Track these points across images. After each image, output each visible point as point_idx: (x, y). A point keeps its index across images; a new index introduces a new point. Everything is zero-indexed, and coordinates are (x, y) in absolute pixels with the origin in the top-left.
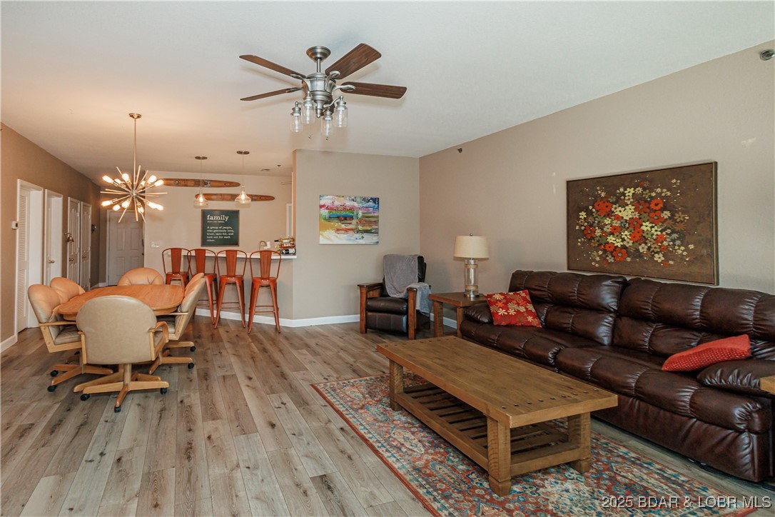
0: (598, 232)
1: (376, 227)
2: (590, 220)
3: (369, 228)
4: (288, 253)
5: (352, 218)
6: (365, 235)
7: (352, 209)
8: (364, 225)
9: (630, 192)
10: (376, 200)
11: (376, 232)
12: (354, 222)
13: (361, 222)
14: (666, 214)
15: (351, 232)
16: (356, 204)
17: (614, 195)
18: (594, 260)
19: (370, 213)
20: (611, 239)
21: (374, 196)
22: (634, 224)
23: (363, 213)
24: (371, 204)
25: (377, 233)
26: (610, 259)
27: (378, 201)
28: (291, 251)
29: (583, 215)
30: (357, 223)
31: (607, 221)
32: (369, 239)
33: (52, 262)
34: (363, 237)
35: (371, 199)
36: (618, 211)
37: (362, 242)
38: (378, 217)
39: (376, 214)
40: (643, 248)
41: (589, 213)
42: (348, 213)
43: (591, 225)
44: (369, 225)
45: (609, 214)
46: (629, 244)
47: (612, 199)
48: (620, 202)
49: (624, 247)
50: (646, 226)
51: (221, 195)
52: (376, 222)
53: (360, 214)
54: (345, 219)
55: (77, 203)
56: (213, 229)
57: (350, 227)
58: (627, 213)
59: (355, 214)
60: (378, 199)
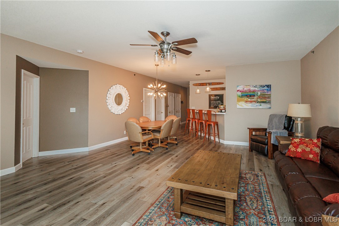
1: (269, 100)
3: (265, 101)
4: (221, 112)
5: (254, 96)
6: (262, 104)
7: (254, 91)
8: (261, 99)
10: (269, 86)
11: (269, 102)
12: (255, 97)
13: (259, 97)
15: (254, 103)
16: (256, 89)
19: (266, 93)
23: (260, 93)
24: (266, 88)
25: (270, 103)
27: (270, 88)
28: (223, 111)
30: (257, 98)
32: (264, 106)
33: (162, 113)
34: (261, 105)
35: (266, 85)
37: (260, 107)
38: (270, 94)
39: (269, 93)
42: (252, 93)
44: (265, 99)
51: (216, 88)
52: (269, 97)
53: (259, 93)
54: (251, 96)
55: (173, 94)
56: (213, 102)
57: (253, 100)
59: (256, 93)
60: (270, 85)
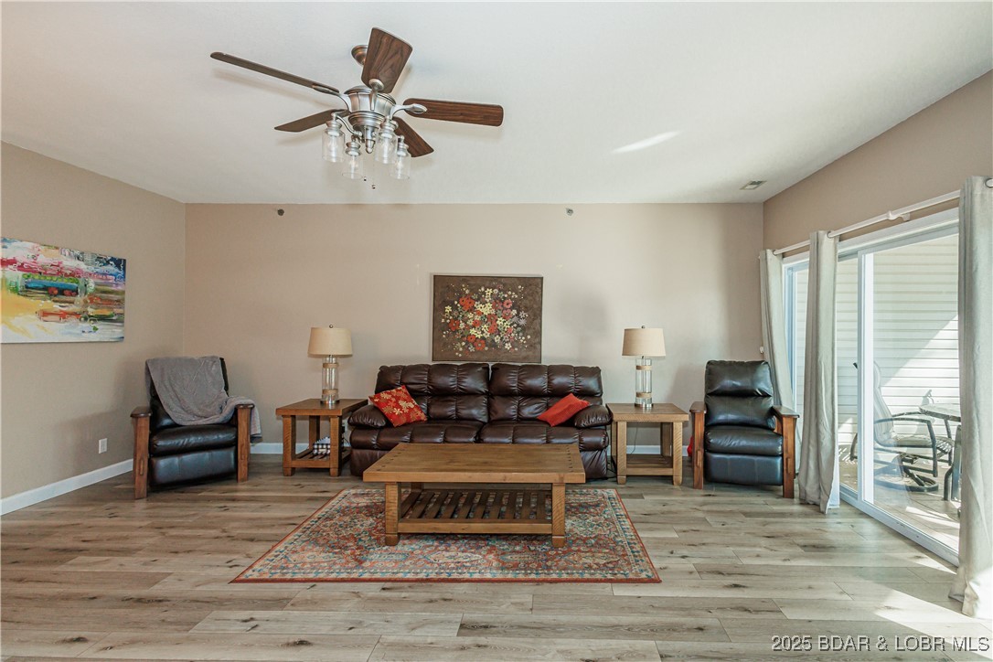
0: (462, 325)
1: (120, 311)
2: (455, 313)
3: (108, 313)
5: (74, 292)
6: (100, 325)
7: (74, 274)
8: (98, 306)
9: (489, 291)
10: (120, 263)
11: (120, 320)
12: (79, 299)
13: (92, 299)
14: (514, 312)
15: (74, 320)
16: (82, 266)
17: (477, 293)
18: (458, 351)
19: (111, 285)
20: (473, 331)
21: (118, 256)
22: (491, 319)
23: (96, 284)
24: (112, 268)
25: (122, 322)
26: (472, 349)
27: (124, 266)
29: (448, 309)
30: (85, 302)
31: (470, 315)
32: (106, 332)
34: (95, 329)
35: (113, 259)
36: (479, 306)
37: (94, 337)
38: (123, 292)
39: (120, 288)
40: (497, 339)
41: (454, 307)
42: (65, 282)
43: (456, 319)
44: (107, 307)
45: (472, 309)
46: (487, 335)
47: (475, 297)
48: (481, 299)
49: (483, 338)
50: (500, 321)
52: (120, 303)
53: (92, 285)
54: (62, 292)
57: (71, 308)
58: (487, 309)
59: (82, 284)
60: (125, 260)
